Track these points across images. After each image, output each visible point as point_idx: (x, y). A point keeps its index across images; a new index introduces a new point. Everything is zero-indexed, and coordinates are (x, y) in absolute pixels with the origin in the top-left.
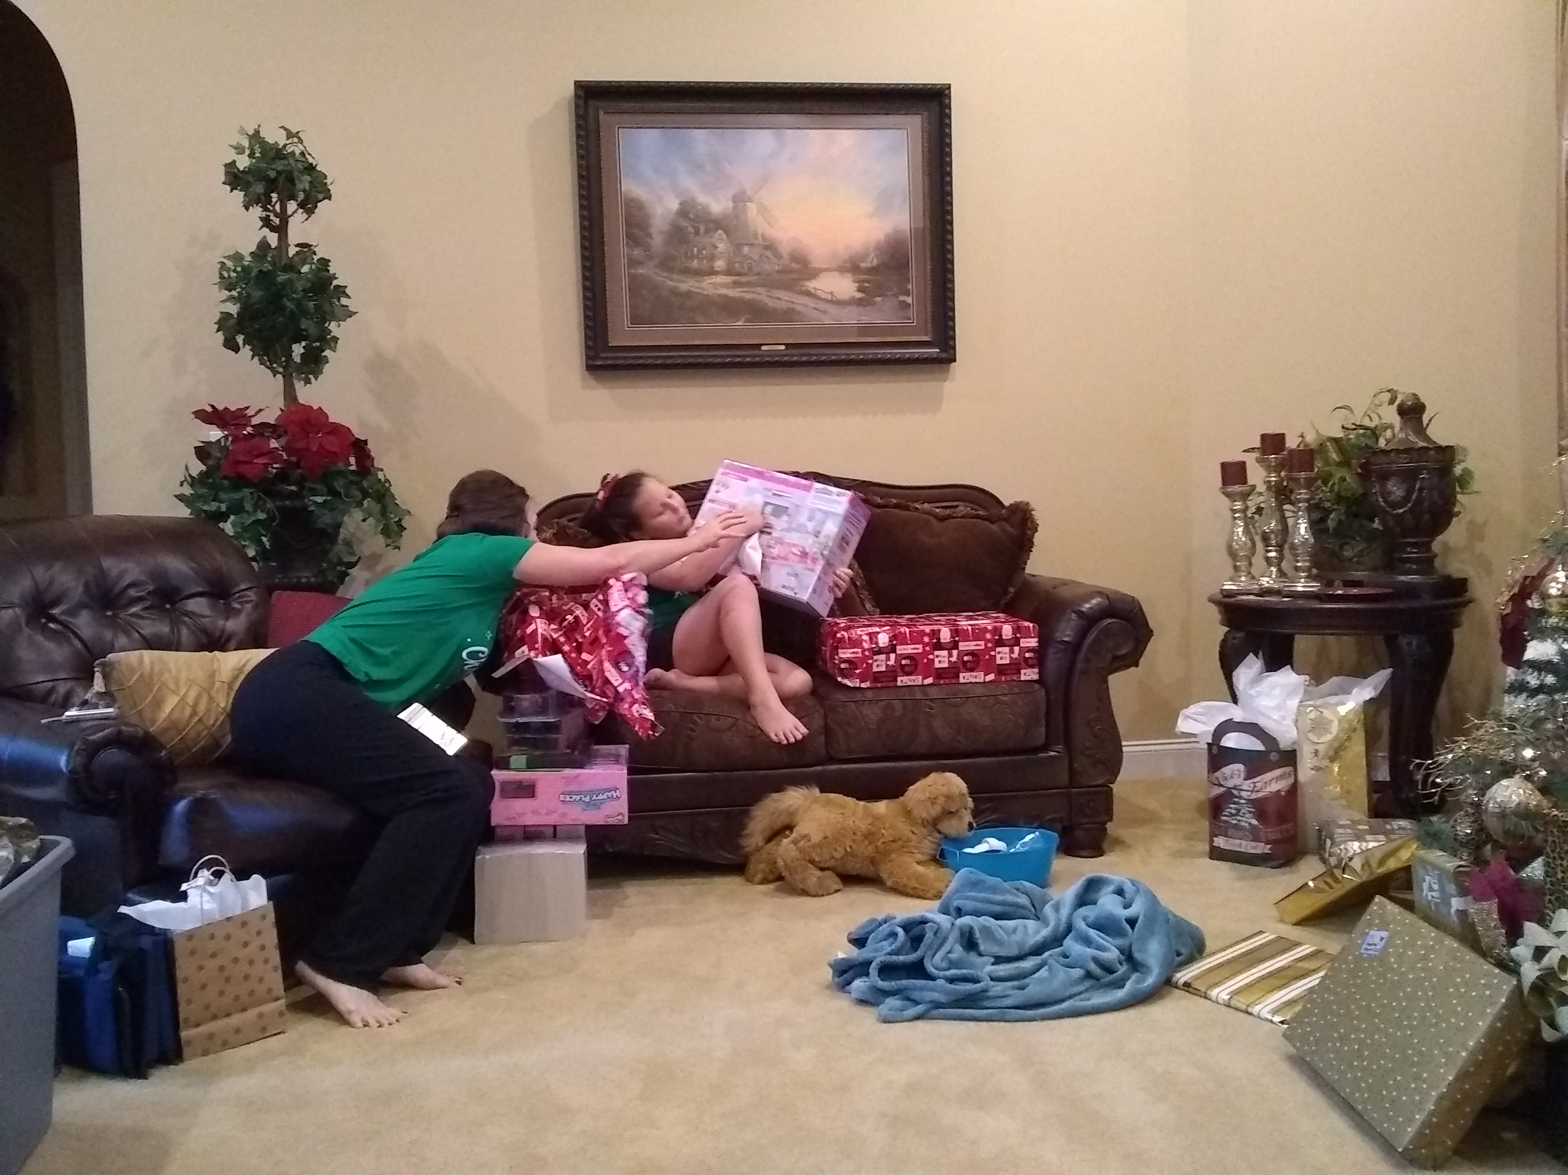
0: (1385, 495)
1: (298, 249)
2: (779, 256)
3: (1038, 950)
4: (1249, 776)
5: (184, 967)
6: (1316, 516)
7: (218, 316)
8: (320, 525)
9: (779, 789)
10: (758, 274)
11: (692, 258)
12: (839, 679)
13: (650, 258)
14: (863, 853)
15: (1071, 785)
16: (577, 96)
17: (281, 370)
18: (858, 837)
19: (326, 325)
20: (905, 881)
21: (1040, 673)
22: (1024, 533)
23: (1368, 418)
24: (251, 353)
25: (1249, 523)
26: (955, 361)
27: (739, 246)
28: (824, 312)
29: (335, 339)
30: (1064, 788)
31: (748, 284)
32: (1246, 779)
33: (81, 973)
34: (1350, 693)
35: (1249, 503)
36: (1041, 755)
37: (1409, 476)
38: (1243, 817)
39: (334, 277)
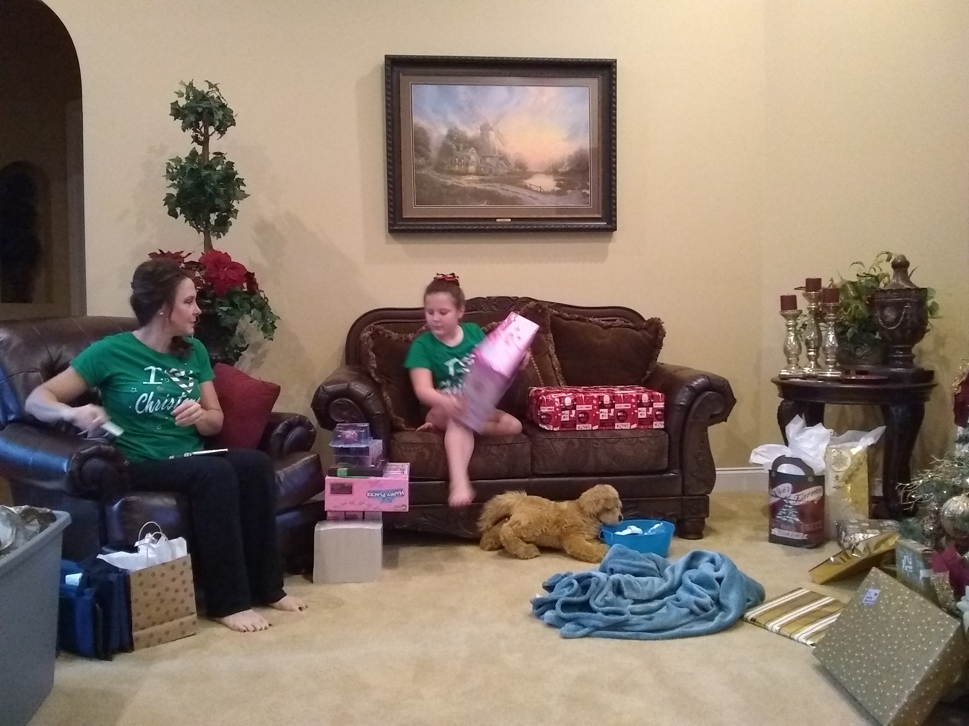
0: (883, 318)
1: (215, 156)
2: (508, 163)
3: (660, 596)
4: (795, 490)
5: (136, 592)
6: (840, 330)
7: (165, 196)
8: (224, 324)
10: (496, 175)
11: (454, 165)
12: (540, 425)
13: (430, 164)
14: (553, 533)
15: (684, 493)
16: (386, 64)
17: (203, 229)
18: (550, 524)
19: (231, 202)
20: (579, 551)
21: (665, 424)
22: (657, 337)
23: (873, 270)
24: (185, 219)
25: (797, 334)
26: (616, 230)
27: (484, 158)
28: (535, 199)
29: (236, 211)
30: (680, 496)
31: (489, 181)
32: (793, 493)
33: (73, 595)
34: (859, 441)
35: (798, 322)
36: (665, 475)
37: (899, 306)
38: (790, 516)
39: (236, 173)
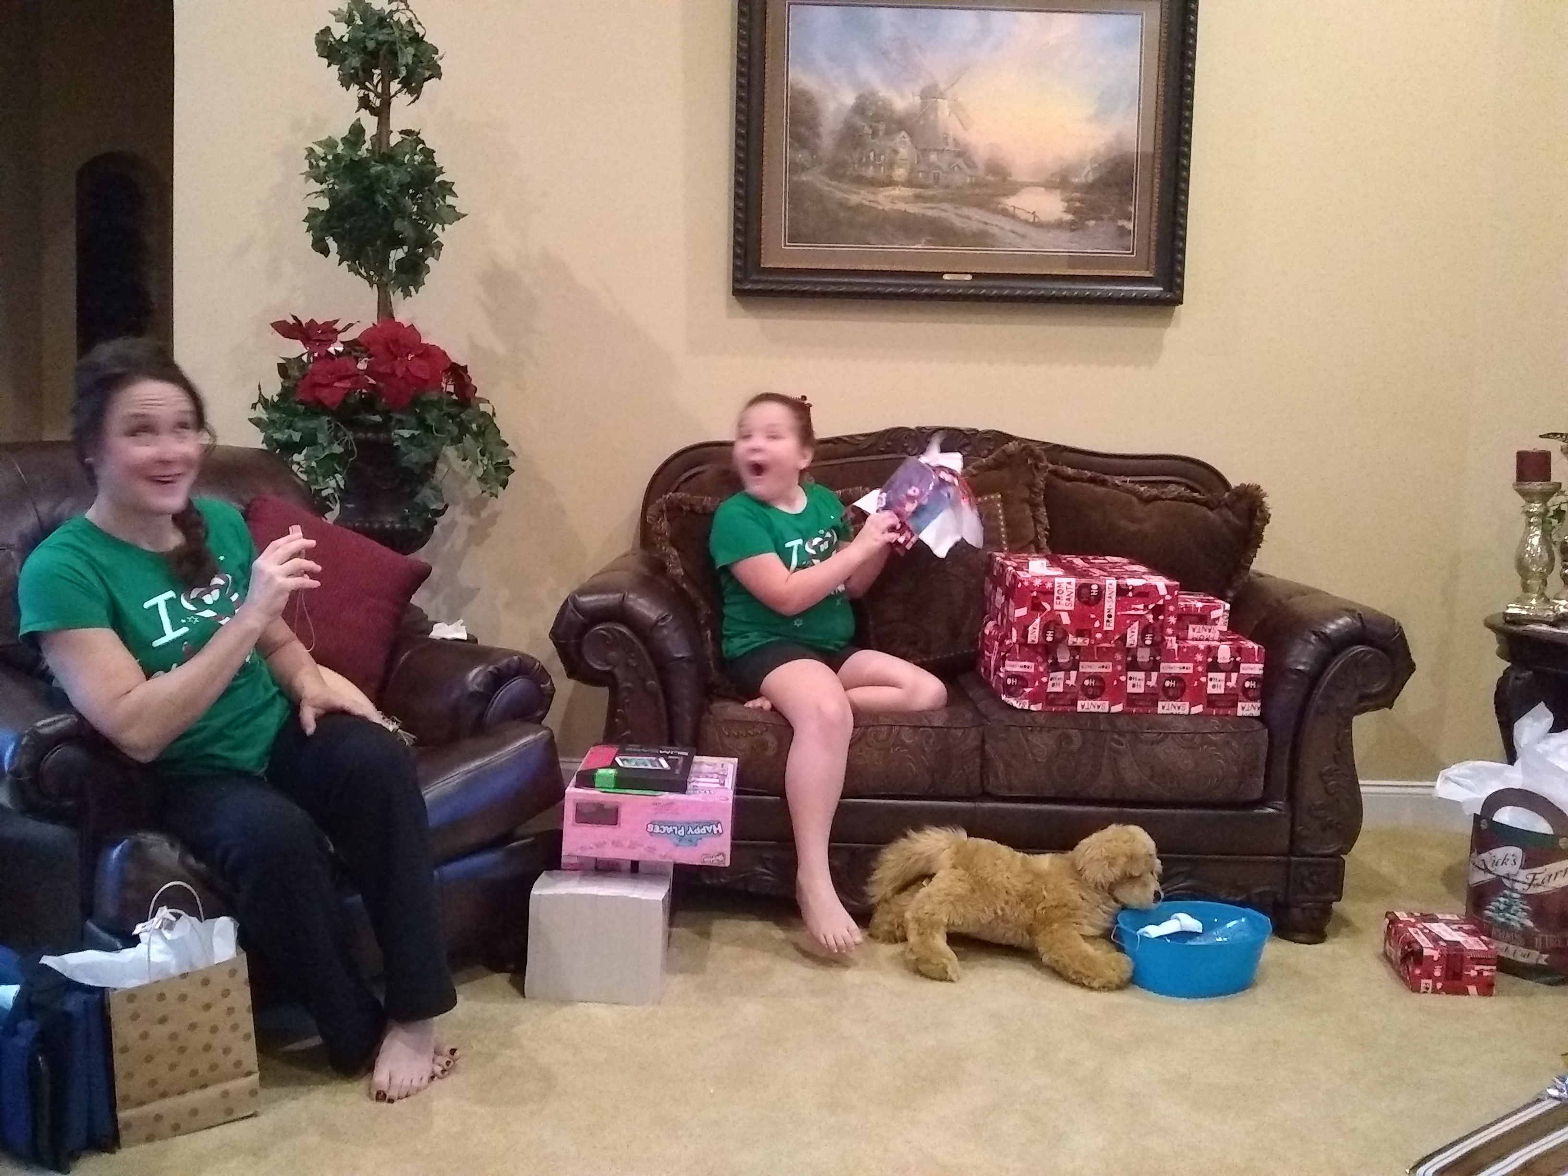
1: (402, 137)
2: (972, 165)
4: (1530, 862)
5: (124, 1033)
7: (306, 213)
8: (405, 462)
9: (918, 828)
10: (947, 187)
11: (867, 165)
12: (1004, 697)
13: (817, 162)
14: (1017, 919)
15: (1292, 849)
17: (376, 279)
18: (1013, 899)
19: (430, 228)
20: (1066, 960)
21: (1262, 708)
22: (1252, 524)
24: (338, 257)
25: (1546, 530)
26: (1182, 303)
27: (925, 152)
28: (1023, 236)
30: (1284, 855)
31: (932, 199)
32: (1522, 867)
36: (1256, 811)
38: (1514, 915)
39: (441, 172)
